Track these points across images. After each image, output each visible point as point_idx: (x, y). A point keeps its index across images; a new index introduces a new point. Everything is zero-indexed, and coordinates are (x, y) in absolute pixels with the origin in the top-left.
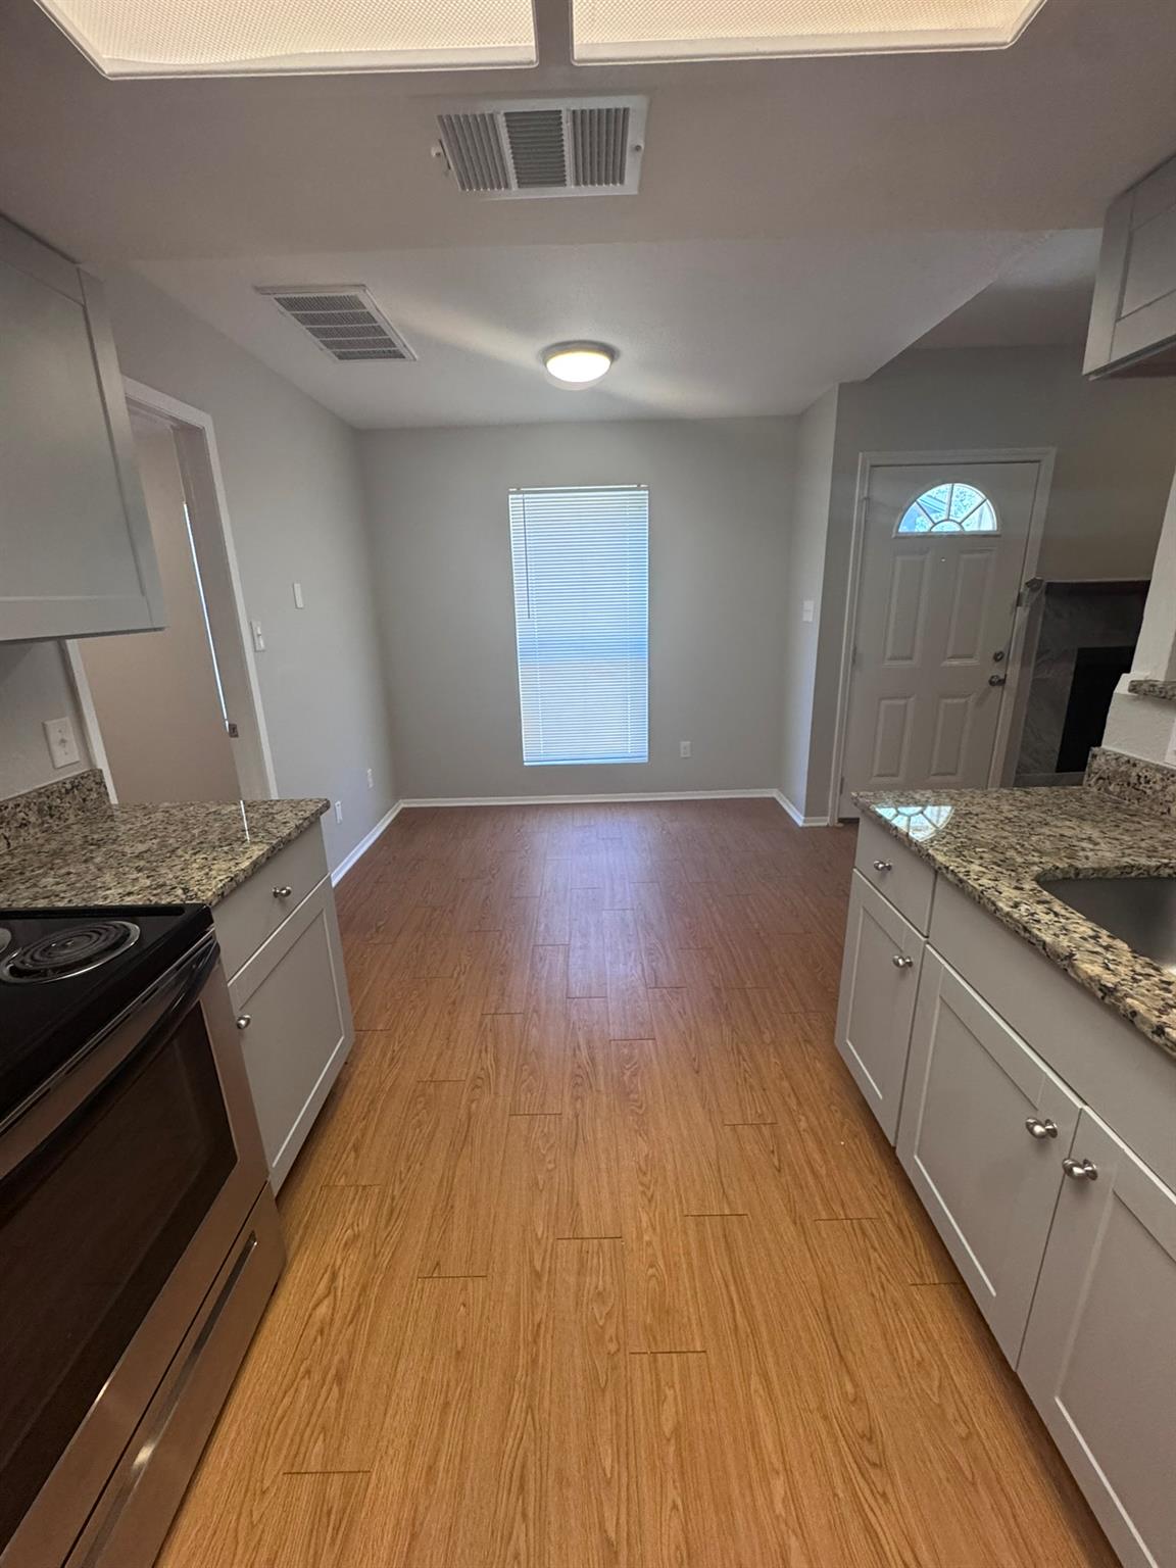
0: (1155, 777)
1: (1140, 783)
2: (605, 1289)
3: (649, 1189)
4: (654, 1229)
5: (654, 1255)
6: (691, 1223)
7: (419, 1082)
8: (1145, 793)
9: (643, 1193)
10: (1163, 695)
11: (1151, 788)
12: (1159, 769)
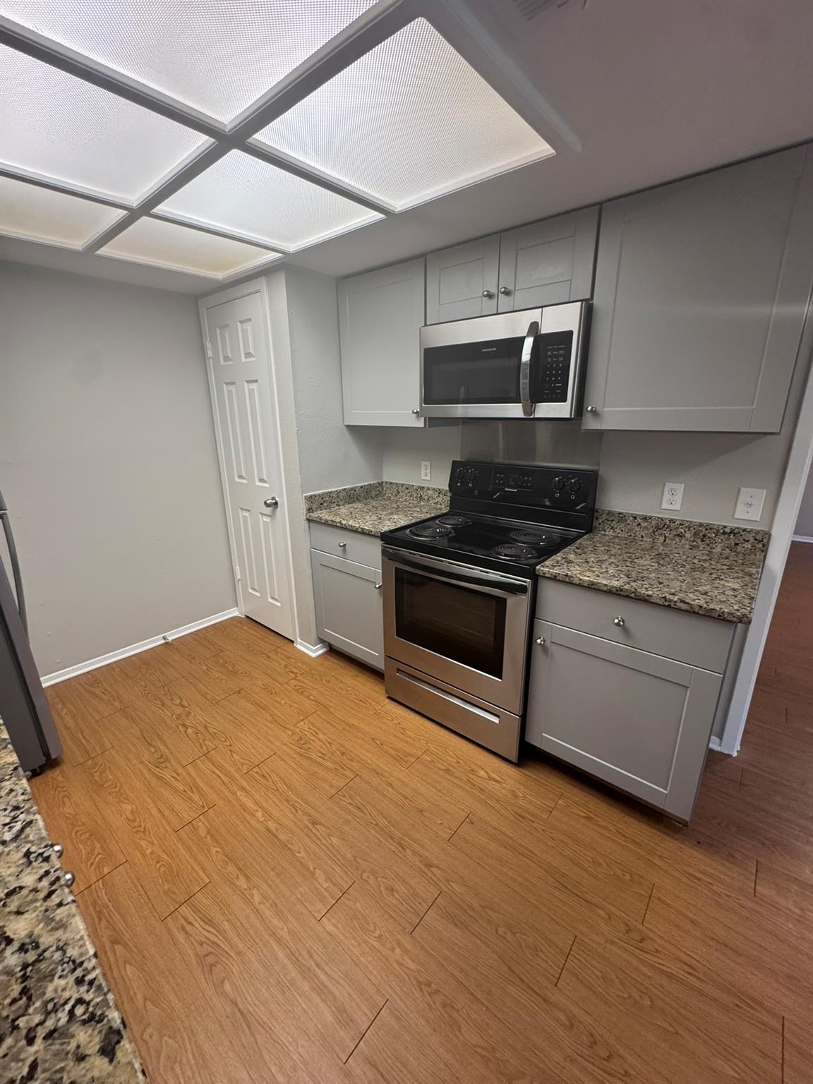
3: (429, 994)
7: (654, 885)
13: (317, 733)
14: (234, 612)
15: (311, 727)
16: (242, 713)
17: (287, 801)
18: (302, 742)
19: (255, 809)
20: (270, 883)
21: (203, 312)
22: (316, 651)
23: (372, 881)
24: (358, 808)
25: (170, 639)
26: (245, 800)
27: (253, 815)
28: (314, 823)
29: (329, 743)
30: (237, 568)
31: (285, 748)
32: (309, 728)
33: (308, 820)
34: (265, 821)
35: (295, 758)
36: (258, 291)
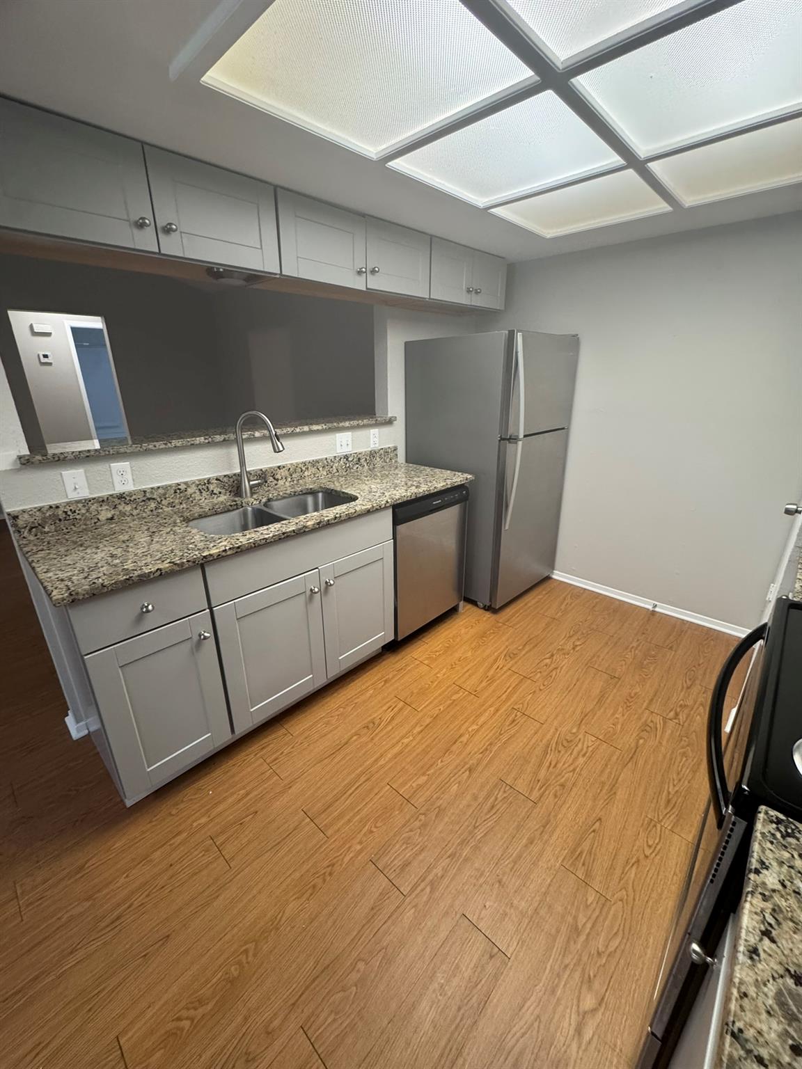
0: (78, 507)
1: (69, 515)
2: (403, 843)
3: (325, 873)
4: (350, 847)
5: (365, 835)
6: (329, 833)
8: (76, 519)
9: (330, 874)
10: (57, 459)
11: (78, 514)
12: (78, 502)
13: (584, 755)
15: (590, 749)
16: (584, 687)
17: (491, 744)
18: (566, 744)
19: (479, 723)
20: (417, 746)
23: (417, 824)
24: (493, 807)
26: (487, 714)
27: (473, 723)
28: (470, 770)
29: (574, 770)
31: (552, 730)
32: (588, 747)
33: (473, 764)
34: (469, 732)
35: (541, 741)
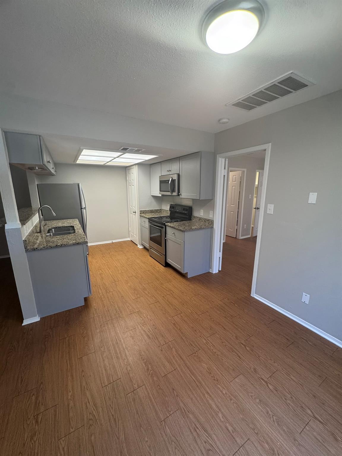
14: (129, 239)
21: (127, 170)
22: (141, 247)
25: (113, 242)
30: (130, 228)
36: (134, 168)
